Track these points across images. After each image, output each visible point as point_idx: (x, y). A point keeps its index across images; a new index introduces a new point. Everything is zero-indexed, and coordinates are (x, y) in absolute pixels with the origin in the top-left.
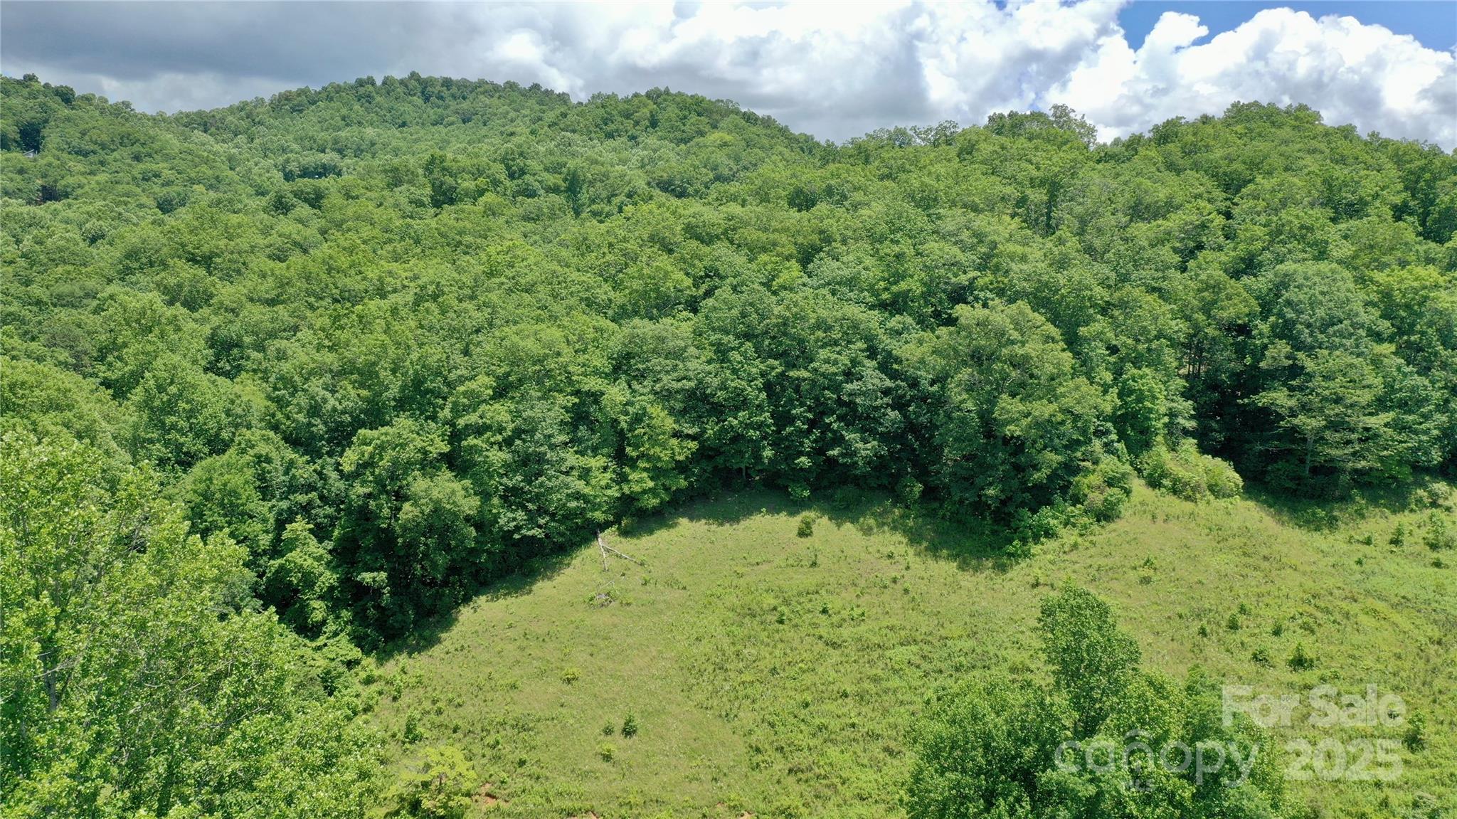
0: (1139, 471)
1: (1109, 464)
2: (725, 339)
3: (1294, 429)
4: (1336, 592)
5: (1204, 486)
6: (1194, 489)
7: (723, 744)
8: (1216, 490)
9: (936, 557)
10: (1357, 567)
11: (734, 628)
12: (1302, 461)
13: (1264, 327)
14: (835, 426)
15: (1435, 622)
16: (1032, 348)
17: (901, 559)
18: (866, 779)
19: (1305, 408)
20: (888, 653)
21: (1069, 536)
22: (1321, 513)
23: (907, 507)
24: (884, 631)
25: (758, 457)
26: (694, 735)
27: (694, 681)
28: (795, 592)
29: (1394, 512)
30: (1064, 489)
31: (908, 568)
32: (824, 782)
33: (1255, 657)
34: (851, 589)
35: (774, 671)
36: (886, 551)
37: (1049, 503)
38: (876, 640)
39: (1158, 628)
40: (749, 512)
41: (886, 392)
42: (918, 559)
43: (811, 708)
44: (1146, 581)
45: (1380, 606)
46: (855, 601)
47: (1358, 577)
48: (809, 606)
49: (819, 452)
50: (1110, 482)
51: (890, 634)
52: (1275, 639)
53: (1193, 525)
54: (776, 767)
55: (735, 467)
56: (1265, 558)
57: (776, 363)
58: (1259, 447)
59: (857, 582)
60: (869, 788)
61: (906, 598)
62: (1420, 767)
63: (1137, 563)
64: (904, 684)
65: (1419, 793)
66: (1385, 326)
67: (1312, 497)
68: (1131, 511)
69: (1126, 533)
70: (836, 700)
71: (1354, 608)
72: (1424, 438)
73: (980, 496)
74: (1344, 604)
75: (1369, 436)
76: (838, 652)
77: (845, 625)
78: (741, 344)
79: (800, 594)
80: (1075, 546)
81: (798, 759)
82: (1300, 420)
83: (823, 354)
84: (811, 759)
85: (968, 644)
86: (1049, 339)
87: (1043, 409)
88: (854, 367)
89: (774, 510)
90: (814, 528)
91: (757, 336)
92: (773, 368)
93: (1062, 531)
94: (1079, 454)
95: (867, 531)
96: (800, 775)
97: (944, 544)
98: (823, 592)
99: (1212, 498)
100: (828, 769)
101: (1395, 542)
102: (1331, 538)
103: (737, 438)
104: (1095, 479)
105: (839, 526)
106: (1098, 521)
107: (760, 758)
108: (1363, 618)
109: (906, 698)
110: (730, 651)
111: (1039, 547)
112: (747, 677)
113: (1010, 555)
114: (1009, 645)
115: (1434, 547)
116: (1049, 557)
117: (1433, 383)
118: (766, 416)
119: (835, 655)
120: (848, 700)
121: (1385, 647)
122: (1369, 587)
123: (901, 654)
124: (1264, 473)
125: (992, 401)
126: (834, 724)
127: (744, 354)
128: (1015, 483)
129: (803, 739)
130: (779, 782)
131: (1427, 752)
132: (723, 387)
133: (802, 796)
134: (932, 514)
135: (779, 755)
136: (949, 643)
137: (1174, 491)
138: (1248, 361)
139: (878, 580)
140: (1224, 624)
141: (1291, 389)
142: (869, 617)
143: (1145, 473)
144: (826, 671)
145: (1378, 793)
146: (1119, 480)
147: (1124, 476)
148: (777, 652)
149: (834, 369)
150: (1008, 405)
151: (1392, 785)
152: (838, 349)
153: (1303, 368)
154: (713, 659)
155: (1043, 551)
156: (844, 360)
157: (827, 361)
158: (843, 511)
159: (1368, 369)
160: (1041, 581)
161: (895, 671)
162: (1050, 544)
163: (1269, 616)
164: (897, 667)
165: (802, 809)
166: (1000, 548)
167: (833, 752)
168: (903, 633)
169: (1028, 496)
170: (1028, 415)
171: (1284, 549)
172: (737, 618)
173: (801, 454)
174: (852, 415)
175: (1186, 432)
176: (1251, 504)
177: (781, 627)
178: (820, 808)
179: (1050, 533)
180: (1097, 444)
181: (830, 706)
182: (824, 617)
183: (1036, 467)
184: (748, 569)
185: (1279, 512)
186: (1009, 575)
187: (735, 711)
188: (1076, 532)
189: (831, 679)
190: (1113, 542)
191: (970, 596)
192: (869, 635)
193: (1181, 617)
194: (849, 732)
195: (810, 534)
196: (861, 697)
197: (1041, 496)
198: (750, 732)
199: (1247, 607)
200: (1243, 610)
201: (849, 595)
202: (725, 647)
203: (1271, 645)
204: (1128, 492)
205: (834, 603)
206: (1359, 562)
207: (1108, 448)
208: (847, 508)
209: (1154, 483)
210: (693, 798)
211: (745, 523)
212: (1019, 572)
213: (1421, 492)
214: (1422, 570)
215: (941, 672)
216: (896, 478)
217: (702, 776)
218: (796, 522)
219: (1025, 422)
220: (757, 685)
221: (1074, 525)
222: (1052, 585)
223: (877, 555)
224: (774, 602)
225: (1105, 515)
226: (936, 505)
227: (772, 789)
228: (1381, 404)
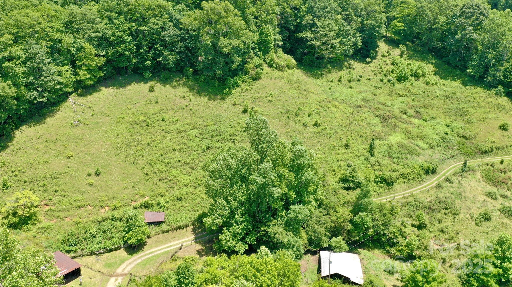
0: (265, 61)
1: (256, 60)
2: (111, 14)
3: (312, 45)
4: (325, 100)
5: (285, 66)
6: (283, 67)
7: (134, 174)
8: (288, 67)
9: (200, 95)
10: (329, 90)
11: (131, 130)
12: (314, 55)
13: (304, 9)
14: (159, 48)
15: (351, 107)
16: (231, 19)
17: (188, 98)
18: (187, 179)
19: (316, 38)
20: (188, 133)
21: (244, 86)
22: (319, 72)
23: (188, 78)
24: (185, 125)
25: (130, 62)
26: (123, 172)
27: (119, 152)
28: (151, 114)
29: (339, 71)
30: (242, 69)
31: (190, 101)
32: (172, 182)
33: (304, 124)
34: (172, 111)
35: (148, 145)
36: (182, 95)
37: (237, 74)
38: (183, 129)
39: (275, 117)
40: (129, 84)
41: (178, 36)
42: (194, 97)
43: (164, 156)
44: (270, 101)
45: (337, 103)
46: (173, 115)
47: (330, 94)
48: (157, 119)
49: (154, 59)
50: (257, 67)
51: (188, 126)
52: (309, 118)
53: (283, 80)
54: (155, 179)
55: (121, 67)
56: (305, 90)
57: (134, 24)
58: (301, 51)
59: (173, 108)
60: (188, 182)
61: (191, 112)
62: (349, 154)
63: (267, 95)
64: (195, 144)
65: (348, 162)
66: (339, 9)
67: (316, 67)
68: (263, 77)
69: (263, 84)
70: (172, 152)
71: (330, 105)
72: (349, 46)
73: (214, 74)
74: (327, 104)
75: (333, 46)
76: (170, 135)
77: (171, 124)
78: (118, 17)
79: (153, 114)
80: (246, 90)
81: (161, 176)
82: (315, 42)
83: (152, 20)
84: (166, 175)
85: (214, 128)
86: (236, 15)
87: (236, 42)
88: (164, 25)
89: (138, 82)
90: (155, 88)
91: (124, 13)
92: (133, 26)
93: (242, 84)
94: (246, 57)
95: (174, 87)
96: (163, 181)
97: (203, 91)
98: (161, 113)
99: (288, 70)
100: (173, 177)
101: (339, 81)
102: (322, 80)
103: (121, 55)
104: (252, 66)
105: (165, 86)
106: (254, 80)
107: (148, 177)
108: (333, 108)
109: (196, 149)
110: (131, 138)
111: (235, 90)
112: (139, 148)
113: (226, 94)
114: (228, 127)
115: (350, 81)
116: (238, 94)
117: (351, 28)
118: (132, 46)
119: (169, 136)
120: (176, 152)
121: (339, 118)
122: (333, 97)
123: (192, 133)
124: (302, 59)
125: (218, 39)
126: (172, 161)
127: (120, 21)
128: (227, 69)
129: (163, 168)
130: (156, 184)
131: (350, 149)
132: (114, 35)
133: (165, 188)
134: (197, 80)
135: (155, 175)
136: (208, 127)
137: (277, 68)
138: (298, 21)
139: (180, 106)
140: (294, 114)
141: (312, 31)
142: (179, 121)
143: (268, 62)
144: (167, 142)
145: (338, 163)
146: (260, 66)
147: (261, 65)
148: (148, 137)
149: (157, 27)
150: (223, 41)
151: (341, 160)
152: (158, 18)
153: (316, 24)
154: (125, 143)
155: (236, 92)
156: (161, 23)
157: (154, 23)
158: (165, 81)
159: (334, 24)
160: (236, 103)
161: (191, 140)
162: (238, 89)
163: (307, 110)
164: (191, 138)
165: (166, 193)
166: (221, 92)
167: (174, 171)
168: (192, 125)
169: (231, 73)
170: (230, 44)
171: (309, 86)
172: (131, 126)
173: (147, 60)
174: (165, 45)
175: (279, 46)
176: (299, 71)
177: (148, 127)
178: (172, 191)
179: (237, 85)
180: (252, 53)
181: (170, 155)
182: (163, 122)
183: (233, 62)
184: (132, 106)
185: (307, 73)
186: (225, 102)
187: (136, 161)
188: (246, 84)
189: (169, 145)
190: (259, 88)
191: (213, 110)
192: (180, 127)
193: (281, 113)
194: (178, 163)
195: (154, 91)
196: (180, 150)
197: (235, 73)
198: (143, 168)
199: (301, 108)
200: (299, 109)
201: (171, 113)
202: (129, 137)
203: (308, 120)
204: (262, 69)
205: (166, 117)
206: (330, 89)
207: (256, 54)
208: (166, 80)
209: (270, 66)
210: (127, 195)
211: (128, 88)
212: (229, 100)
213: (346, 63)
214: (346, 90)
215: (206, 138)
216: (183, 68)
217: (129, 187)
218: (147, 86)
219: (230, 47)
220: (143, 150)
221: (246, 82)
222: (240, 104)
223: (179, 97)
224: (144, 118)
225: (256, 78)
226: (198, 77)
227: (154, 187)
228: (337, 36)
